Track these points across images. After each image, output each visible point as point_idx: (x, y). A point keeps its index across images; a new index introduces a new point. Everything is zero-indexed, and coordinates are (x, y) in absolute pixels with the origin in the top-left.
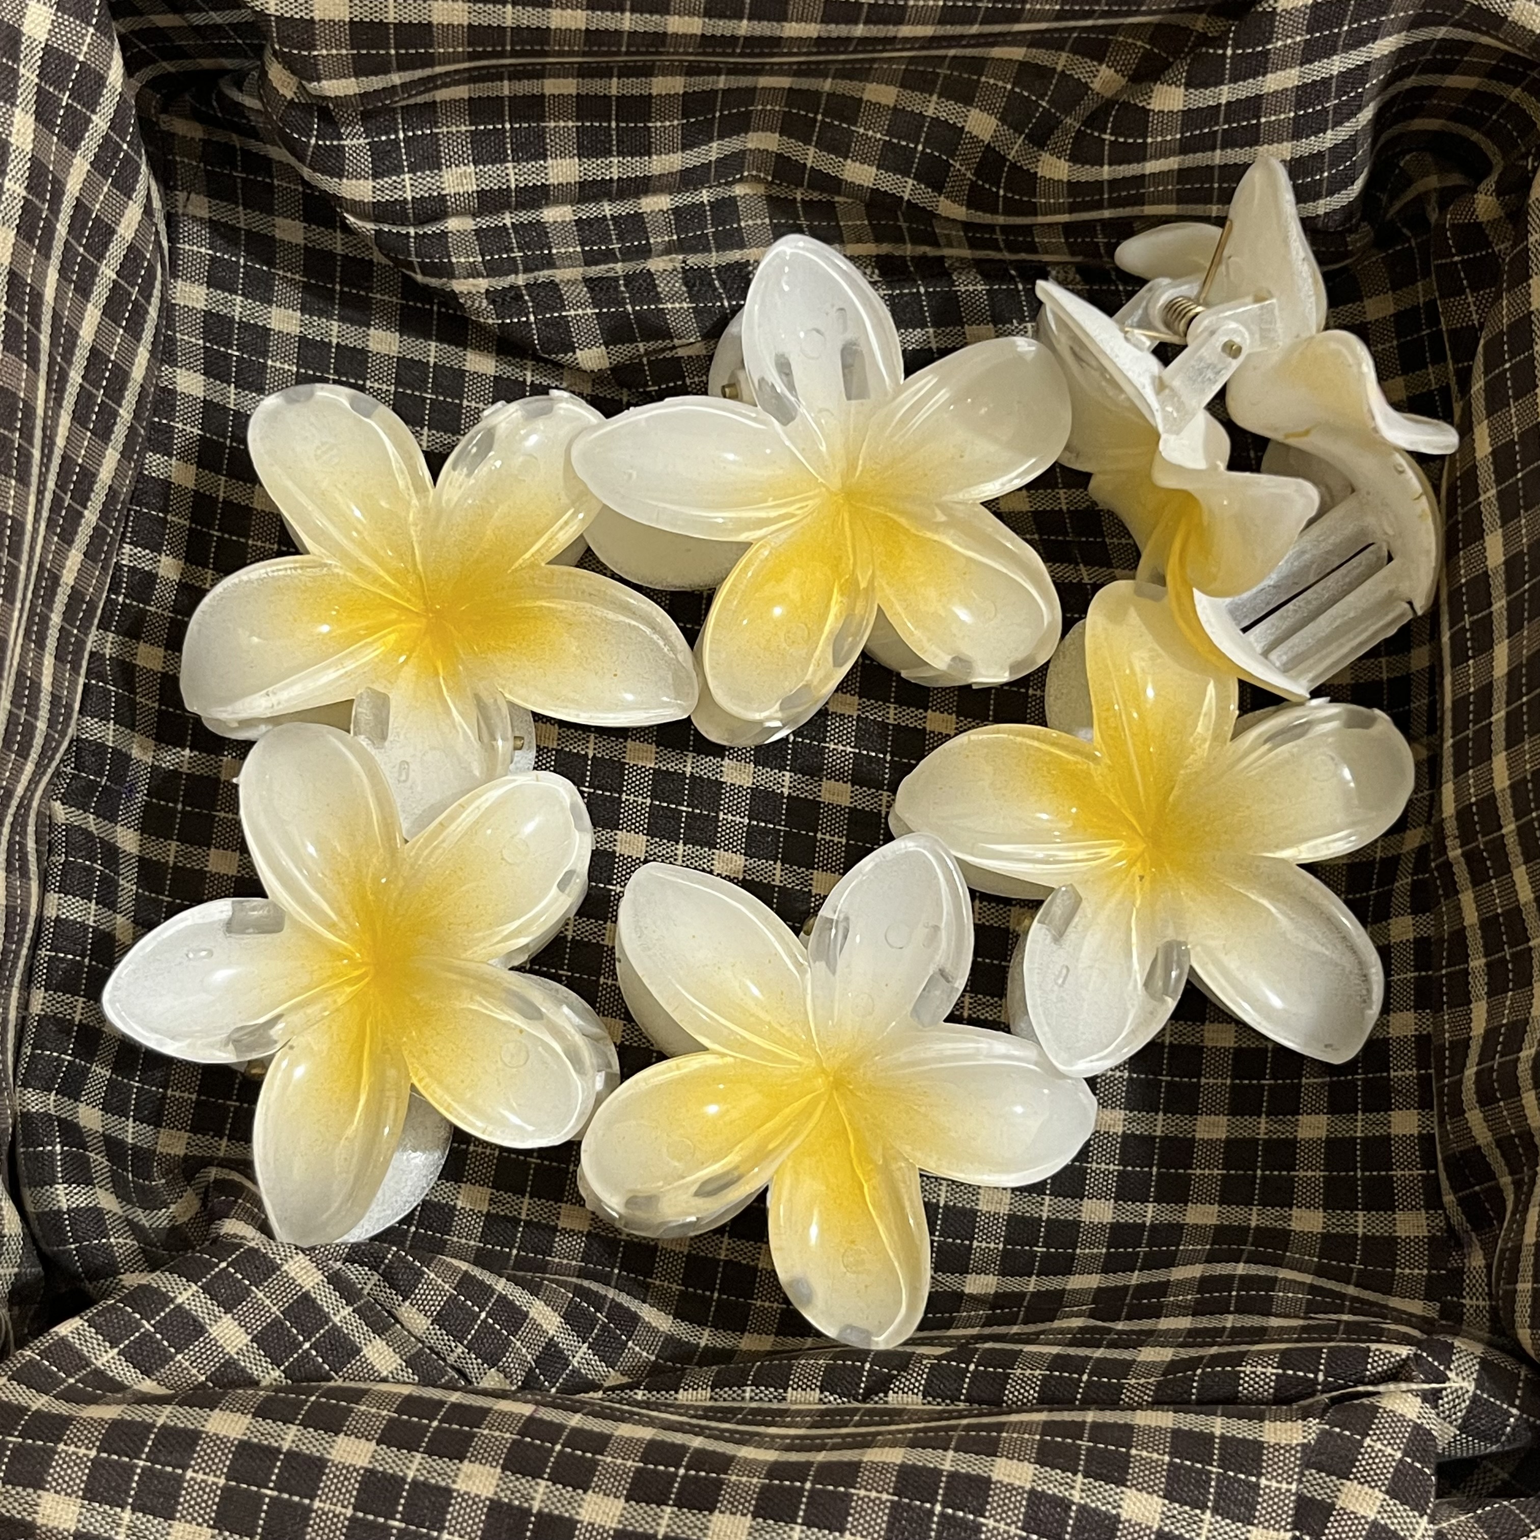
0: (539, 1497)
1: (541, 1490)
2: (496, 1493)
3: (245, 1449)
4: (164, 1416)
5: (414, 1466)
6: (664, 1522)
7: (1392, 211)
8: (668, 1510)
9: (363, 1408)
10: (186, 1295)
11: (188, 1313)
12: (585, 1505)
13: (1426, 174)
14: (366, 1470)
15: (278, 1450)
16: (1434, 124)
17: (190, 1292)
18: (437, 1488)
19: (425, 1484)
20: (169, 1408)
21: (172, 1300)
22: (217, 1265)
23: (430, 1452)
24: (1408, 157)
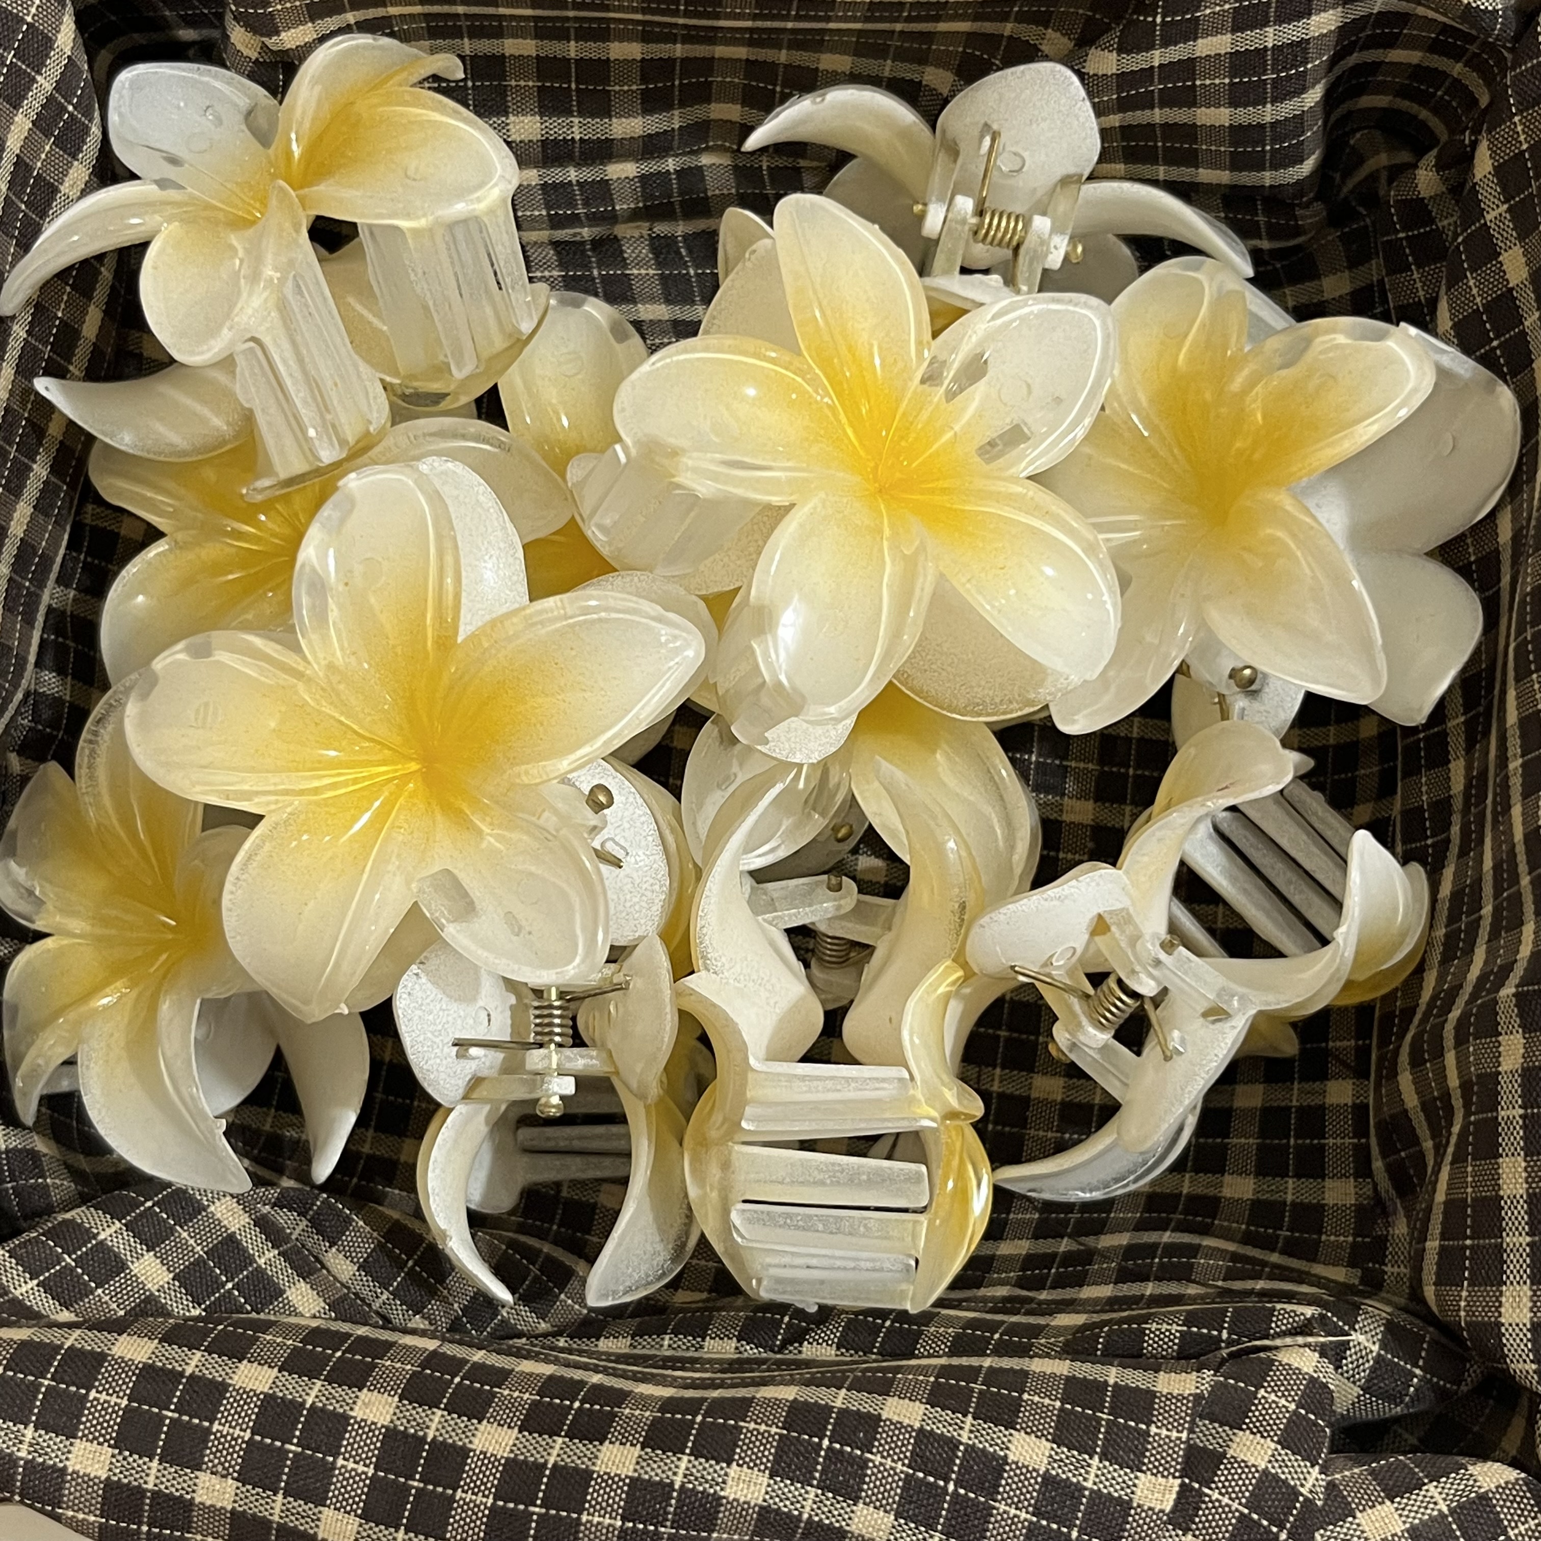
0: (434, 1426)
1: (436, 1419)
2: (392, 1421)
3: (148, 1372)
4: (72, 1339)
5: (313, 1393)
6: (555, 1452)
7: (1345, 190)
8: (560, 1440)
9: (268, 1338)
10: (109, 1231)
11: (110, 1249)
12: (479, 1434)
13: (1377, 153)
14: (266, 1395)
15: (182, 1374)
16: (1381, 101)
17: (113, 1229)
18: (334, 1413)
19: (323, 1410)
20: (78, 1332)
21: (95, 1236)
22: (143, 1204)
23: (329, 1380)
24: (1358, 135)
